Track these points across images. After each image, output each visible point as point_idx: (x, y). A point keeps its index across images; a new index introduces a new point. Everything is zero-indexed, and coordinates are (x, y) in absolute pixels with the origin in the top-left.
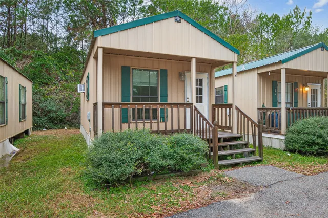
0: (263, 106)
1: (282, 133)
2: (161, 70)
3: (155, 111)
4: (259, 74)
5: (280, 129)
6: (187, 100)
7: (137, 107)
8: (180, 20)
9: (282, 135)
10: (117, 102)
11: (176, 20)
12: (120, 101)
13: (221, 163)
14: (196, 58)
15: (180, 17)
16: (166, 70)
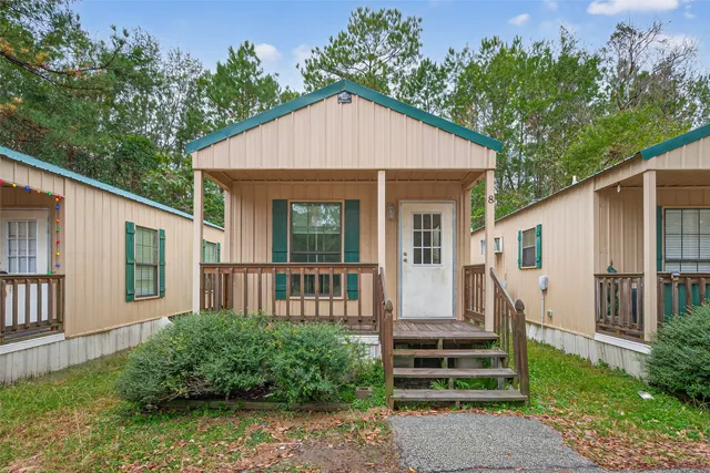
0: (610, 269)
1: (646, 338)
2: (346, 201)
3: (337, 279)
4: (599, 192)
5: (641, 328)
6: (404, 257)
7: (301, 271)
8: (350, 99)
9: (645, 343)
10: (265, 262)
11: (340, 99)
12: (270, 261)
13: (399, 394)
14: (386, 171)
15: (350, 93)
16: (358, 201)
